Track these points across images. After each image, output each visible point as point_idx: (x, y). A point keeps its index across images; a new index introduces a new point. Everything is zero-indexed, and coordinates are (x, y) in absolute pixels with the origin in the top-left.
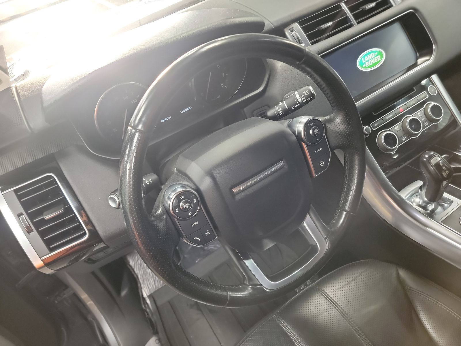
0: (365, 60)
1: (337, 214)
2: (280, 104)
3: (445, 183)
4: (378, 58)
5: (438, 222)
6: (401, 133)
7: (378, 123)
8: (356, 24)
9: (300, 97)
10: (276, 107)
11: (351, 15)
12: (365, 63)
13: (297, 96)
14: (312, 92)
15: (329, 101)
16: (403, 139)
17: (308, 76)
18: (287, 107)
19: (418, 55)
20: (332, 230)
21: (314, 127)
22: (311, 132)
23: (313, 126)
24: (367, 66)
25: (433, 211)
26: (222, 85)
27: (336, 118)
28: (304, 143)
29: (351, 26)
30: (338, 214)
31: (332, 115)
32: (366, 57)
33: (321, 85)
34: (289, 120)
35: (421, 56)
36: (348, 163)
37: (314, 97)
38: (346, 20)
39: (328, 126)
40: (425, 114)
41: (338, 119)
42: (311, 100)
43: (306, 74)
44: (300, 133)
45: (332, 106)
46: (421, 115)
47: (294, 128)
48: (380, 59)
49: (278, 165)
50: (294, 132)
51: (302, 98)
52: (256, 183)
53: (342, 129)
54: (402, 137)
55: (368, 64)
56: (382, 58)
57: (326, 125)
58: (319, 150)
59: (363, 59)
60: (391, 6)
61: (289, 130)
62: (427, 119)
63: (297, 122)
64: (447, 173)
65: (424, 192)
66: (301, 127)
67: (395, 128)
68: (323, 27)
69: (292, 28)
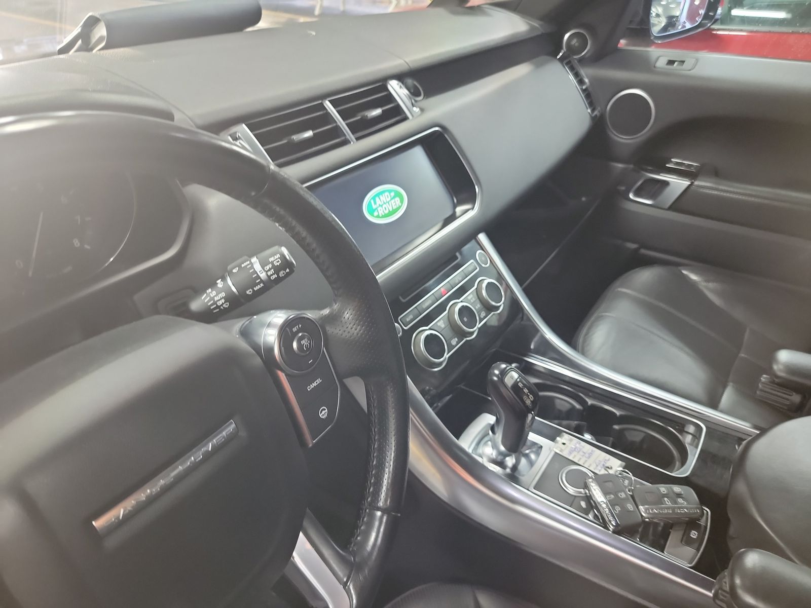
0: (375, 203)
1: (363, 519)
2: (220, 283)
3: (530, 416)
4: (396, 201)
5: (528, 490)
6: (448, 333)
7: (411, 317)
8: (355, 140)
9: (264, 269)
10: (210, 290)
11: (343, 123)
12: (376, 209)
13: (257, 267)
14: (288, 258)
15: (327, 277)
16: (454, 342)
17: (277, 224)
18: (234, 289)
19: (455, 201)
20: (356, 559)
21: (300, 334)
22: (295, 345)
23: (298, 332)
24: (381, 216)
25: (515, 468)
26: (76, 243)
27: (344, 313)
28: (282, 370)
29: (346, 142)
30: (365, 519)
31: (336, 307)
32: (377, 199)
33: (307, 244)
34: (243, 319)
35: (460, 203)
36: (375, 405)
37: (293, 270)
38: (336, 132)
39: (330, 330)
40: (479, 298)
41: (348, 315)
42: (288, 275)
43: (274, 218)
44: (270, 350)
45: (333, 288)
46: (474, 299)
47: (256, 339)
48: (400, 204)
49: (221, 432)
50: (256, 348)
51: (267, 272)
52: (166, 490)
53: (358, 334)
54: (451, 339)
55: (382, 210)
56: (402, 202)
57: (326, 330)
58: (315, 384)
59: (372, 202)
60: (405, 118)
61: (243, 345)
62: (482, 307)
63: (262, 325)
64: (532, 400)
65: (499, 437)
66: (271, 335)
67: (439, 324)
68: (296, 137)
69: (236, 133)
